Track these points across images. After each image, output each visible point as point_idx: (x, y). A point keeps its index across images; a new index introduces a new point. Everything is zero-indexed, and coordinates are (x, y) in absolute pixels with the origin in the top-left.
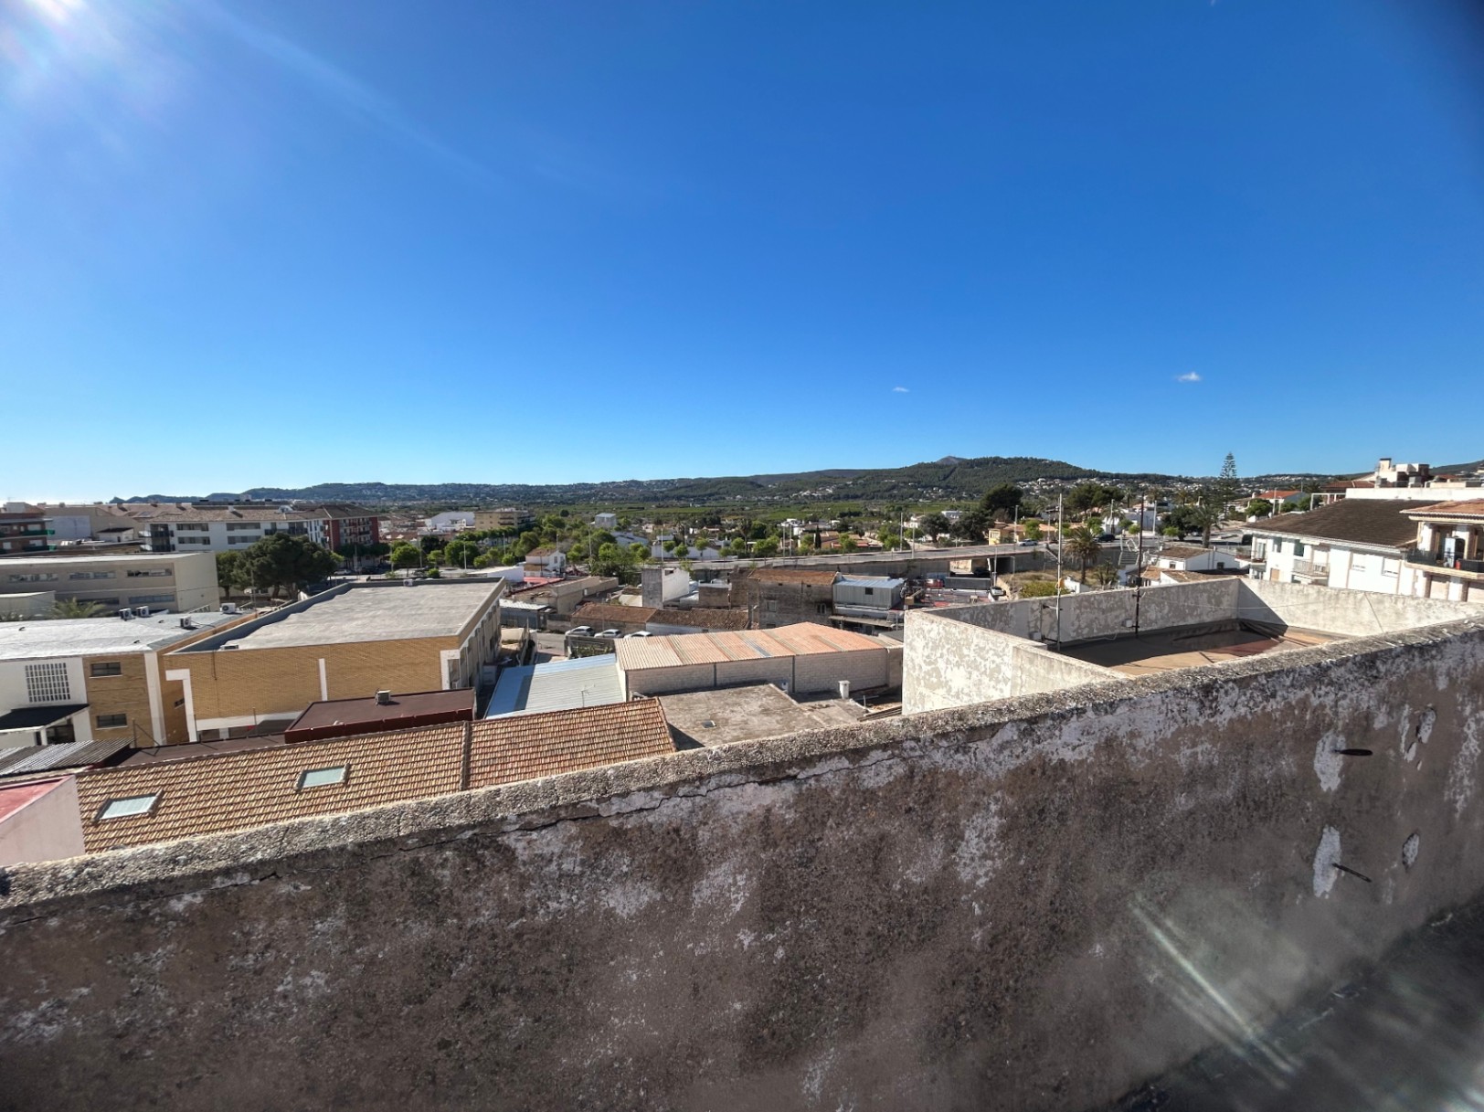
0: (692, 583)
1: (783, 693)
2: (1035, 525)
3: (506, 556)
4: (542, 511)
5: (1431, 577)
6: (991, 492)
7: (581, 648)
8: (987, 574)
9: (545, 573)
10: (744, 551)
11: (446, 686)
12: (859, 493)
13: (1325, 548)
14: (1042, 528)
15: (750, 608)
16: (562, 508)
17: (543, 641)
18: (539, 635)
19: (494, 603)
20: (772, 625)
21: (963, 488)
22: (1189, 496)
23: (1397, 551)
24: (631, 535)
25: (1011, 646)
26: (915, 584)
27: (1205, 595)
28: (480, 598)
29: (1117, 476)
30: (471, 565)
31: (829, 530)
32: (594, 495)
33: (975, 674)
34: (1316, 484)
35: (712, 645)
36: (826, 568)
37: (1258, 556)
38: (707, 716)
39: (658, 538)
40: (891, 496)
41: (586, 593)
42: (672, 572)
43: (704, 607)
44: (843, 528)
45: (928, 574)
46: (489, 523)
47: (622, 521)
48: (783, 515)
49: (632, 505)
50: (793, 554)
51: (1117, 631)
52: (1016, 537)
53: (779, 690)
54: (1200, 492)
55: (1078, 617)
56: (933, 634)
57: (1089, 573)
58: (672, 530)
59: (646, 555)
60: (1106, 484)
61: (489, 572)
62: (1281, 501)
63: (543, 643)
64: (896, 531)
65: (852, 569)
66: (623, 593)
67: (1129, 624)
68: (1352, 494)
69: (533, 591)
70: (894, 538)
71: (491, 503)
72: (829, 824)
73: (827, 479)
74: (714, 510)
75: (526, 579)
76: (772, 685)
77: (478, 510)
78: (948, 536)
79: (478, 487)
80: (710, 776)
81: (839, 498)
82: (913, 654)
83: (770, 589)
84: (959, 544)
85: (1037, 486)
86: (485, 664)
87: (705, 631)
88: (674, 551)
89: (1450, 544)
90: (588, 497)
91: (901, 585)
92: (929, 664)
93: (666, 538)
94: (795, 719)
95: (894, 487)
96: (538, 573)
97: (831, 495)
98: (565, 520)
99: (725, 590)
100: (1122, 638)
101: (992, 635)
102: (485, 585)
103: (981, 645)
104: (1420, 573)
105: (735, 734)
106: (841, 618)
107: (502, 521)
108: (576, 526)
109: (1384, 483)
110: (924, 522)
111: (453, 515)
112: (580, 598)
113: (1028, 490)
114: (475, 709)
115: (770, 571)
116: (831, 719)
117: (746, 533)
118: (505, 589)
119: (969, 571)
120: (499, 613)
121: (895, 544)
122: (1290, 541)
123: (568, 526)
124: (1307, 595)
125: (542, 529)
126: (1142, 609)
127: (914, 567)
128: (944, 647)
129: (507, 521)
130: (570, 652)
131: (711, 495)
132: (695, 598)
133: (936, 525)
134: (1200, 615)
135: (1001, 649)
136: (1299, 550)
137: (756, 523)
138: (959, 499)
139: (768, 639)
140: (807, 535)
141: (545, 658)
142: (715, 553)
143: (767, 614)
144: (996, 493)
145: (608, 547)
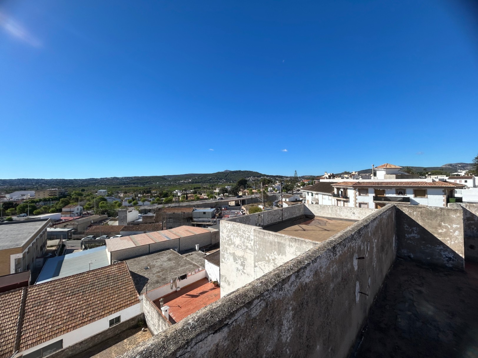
0: (139, 215)
1: (176, 252)
2: (251, 190)
3: (51, 209)
4: (71, 189)
5: (338, 200)
6: (239, 181)
7: (89, 245)
8: (239, 205)
9: (72, 215)
10: (160, 202)
11: (13, 271)
12: (200, 181)
13: (317, 194)
14: (253, 191)
15: (163, 222)
16: (82, 188)
17: (69, 244)
18: (67, 241)
19: (44, 230)
20: (171, 228)
21: (231, 179)
22: (287, 181)
23: (331, 194)
24: (113, 198)
25: (253, 229)
26: (219, 210)
27: (297, 209)
28: (36, 228)
29: (271, 176)
30: (31, 213)
31: (190, 193)
32: (97, 183)
33: (242, 239)
34: (313, 178)
35: (148, 237)
36: (190, 206)
37: (304, 197)
38: (146, 265)
39: (125, 198)
40: (210, 182)
41: (92, 222)
42: (131, 211)
43: (144, 223)
44: (195, 193)
45: (222, 206)
46: (42, 195)
47: (110, 192)
48: (174, 189)
49: (114, 186)
50: (178, 202)
51: (278, 221)
52: (247, 194)
53: (174, 251)
54: (290, 180)
55: (268, 218)
56: (229, 228)
57: (266, 203)
58: (131, 195)
59: (120, 205)
60: (268, 178)
61: (42, 216)
62: (307, 182)
63: (69, 245)
64: (212, 193)
65: (198, 206)
66: (110, 221)
67: (281, 218)
68: (321, 181)
69: (65, 223)
70: (211, 195)
71: (45, 187)
72: (240, 340)
73: (189, 177)
74: (148, 188)
75: (62, 218)
76: (171, 250)
77: (37, 190)
78: (227, 194)
79: (38, 180)
80: (192, 339)
81: (193, 183)
82: (223, 235)
83: (170, 215)
84: (231, 196)
85: (251, 179)
86: (37, 258)
87: (145, 232)
88: (132, 203)
89: (340, 192)
90: (95, 184)
91: (214, 210)
92: (228, 237)
93: (129, 198)
94: (180, 261)
95: (211, 179)
96: (69, 215)
97: (191, 182)
98: (83, 193)
99: (153, 217)
100: (279, 223)
101: (247, 226)
102: (40, 222)
103: (244, 230)
104: (336, 199)
105: (158, 270)
106: (195, 223)
107: (50, 194)
108: (88, 195)
109: (327, 178)
110: (220, 190)
111: (23, 192)
112: (90, 224)
113: (249, 180)
114: (30, 280)
115: (169, 209)
116: (193, 259)
117: (161, 196)
118: (51, 223)
119: (234, 205)
120: (46, 234)
121: (212, 197)
122: (310, 192)
123: (84, 195)
124: (318, 207)
125: (71, 197)
126: (283, 214)
127: (218, 204)
128: (232, 231)
129: (53, 194)
130: (83, 247)
131: (147, 182)
132: (141, 220)
133: (224, 191)
134: (296, 214)
135: (250, 230)
136: (312, 195)
137: (165, 192)
138: (230, 183)
139: (170, 233)
140: (183, 195)
141: (71, 251)
142: (149, 203)
143: (169, 224)
144: (240, 181)
145: (103, 203)
